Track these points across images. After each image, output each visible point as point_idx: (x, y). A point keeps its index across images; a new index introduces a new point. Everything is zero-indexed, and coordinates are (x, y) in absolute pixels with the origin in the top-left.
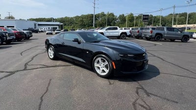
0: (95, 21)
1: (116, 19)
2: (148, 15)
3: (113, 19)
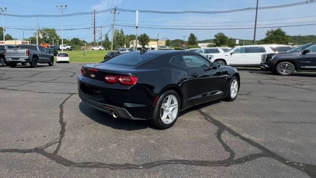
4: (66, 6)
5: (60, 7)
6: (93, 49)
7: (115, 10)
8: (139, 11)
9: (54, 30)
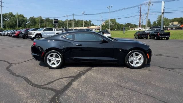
0: (3, 22)
1: (26, 21)
2: (58, 19)
3: (24, 21)
4: (112, 6)
5: (109, 8)
6: (134, 30)
7: (150, 3)
8: (165, 2)
9: (115, 19)
